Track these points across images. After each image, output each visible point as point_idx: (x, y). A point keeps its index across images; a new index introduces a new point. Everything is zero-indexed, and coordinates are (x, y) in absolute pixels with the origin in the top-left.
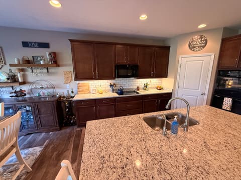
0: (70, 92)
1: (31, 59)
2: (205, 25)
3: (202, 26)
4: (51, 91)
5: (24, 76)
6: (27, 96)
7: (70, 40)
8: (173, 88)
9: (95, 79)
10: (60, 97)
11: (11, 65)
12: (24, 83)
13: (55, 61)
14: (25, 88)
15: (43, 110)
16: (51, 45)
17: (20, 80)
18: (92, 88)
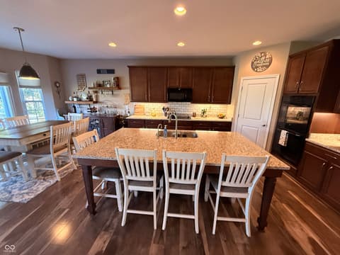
0: (127, 111)
1: (102, 83)
2: (260, 43)
3: (257, 43)
4: (113, 110)
5: (97, 97)
6: (98, 113)
7: (129, 67)
8: (232, 116)
9: (148, 101)
10: (119, 116)
11: (89, 88)
12: (96, 102)
13: (118, 85)
14: (97, 106)
15: (106, 124)
16: (116, 72)
17: (94, 100)
18: (146, 110)
